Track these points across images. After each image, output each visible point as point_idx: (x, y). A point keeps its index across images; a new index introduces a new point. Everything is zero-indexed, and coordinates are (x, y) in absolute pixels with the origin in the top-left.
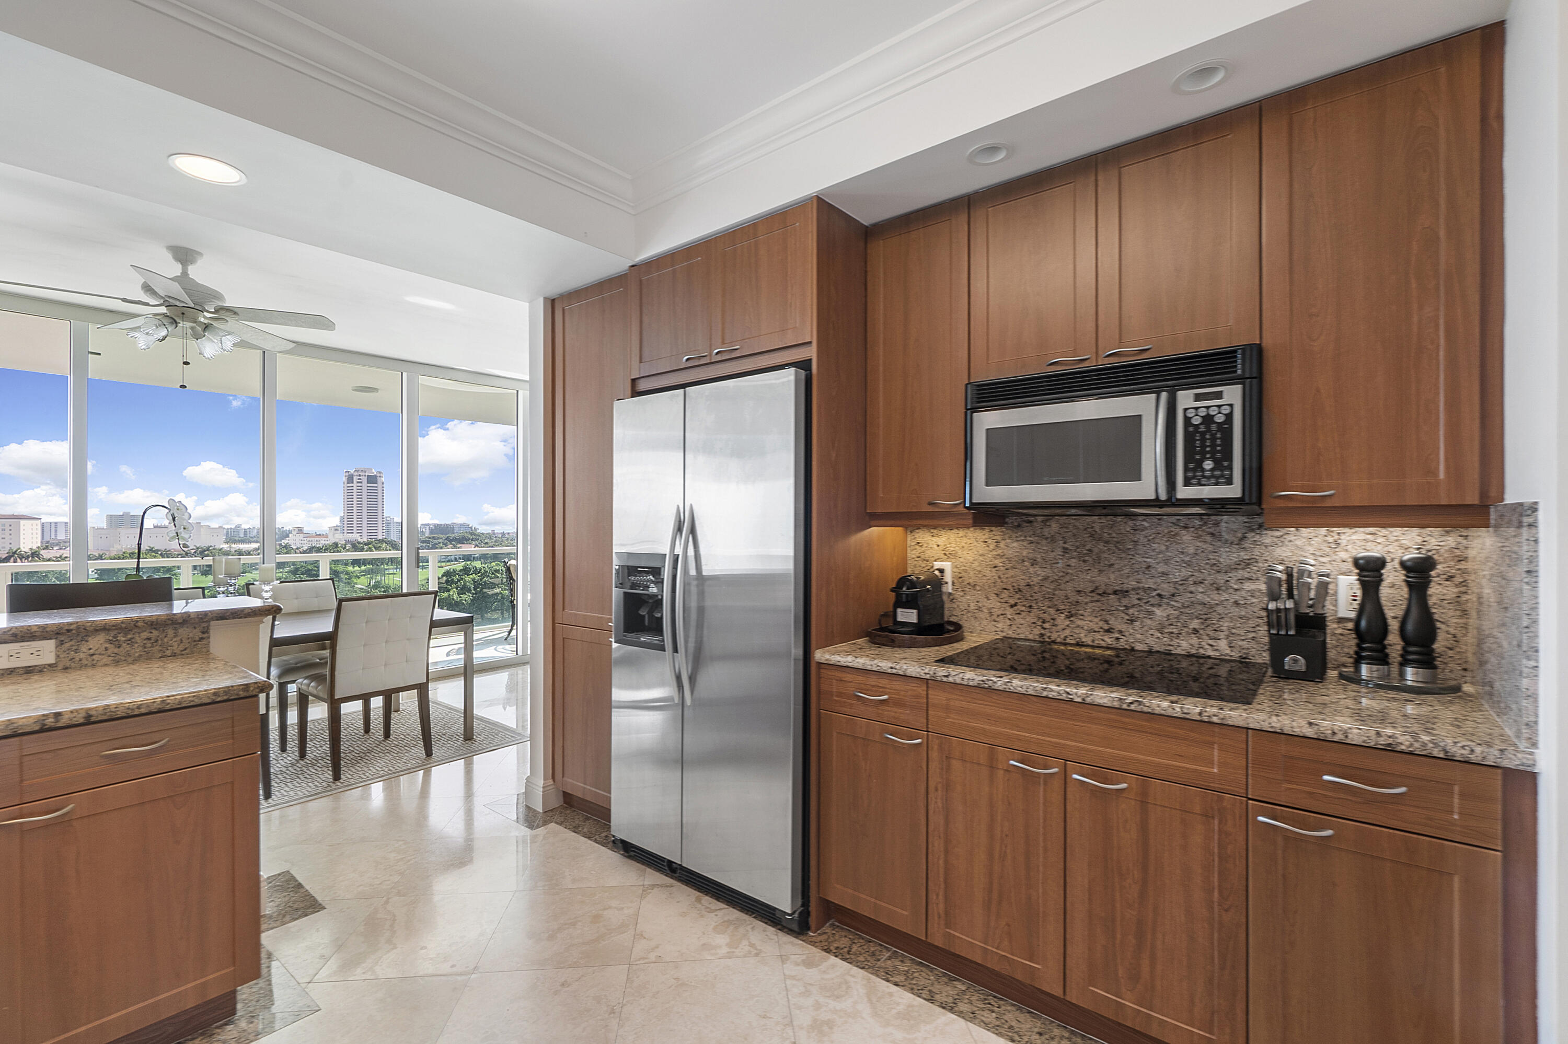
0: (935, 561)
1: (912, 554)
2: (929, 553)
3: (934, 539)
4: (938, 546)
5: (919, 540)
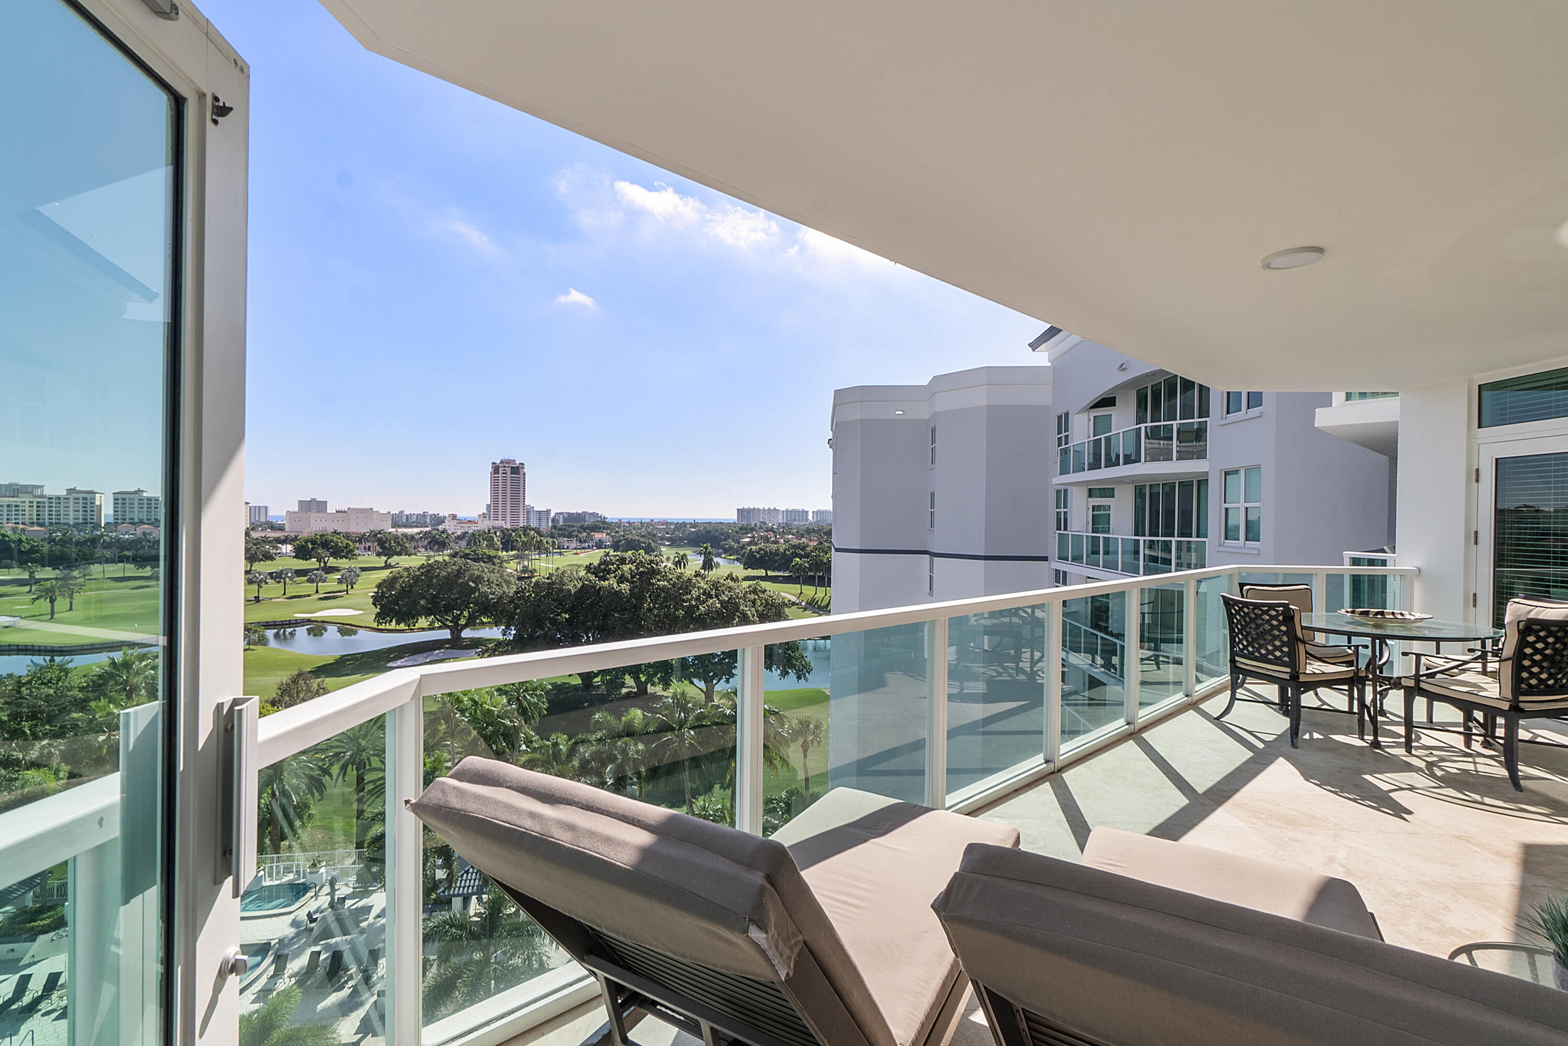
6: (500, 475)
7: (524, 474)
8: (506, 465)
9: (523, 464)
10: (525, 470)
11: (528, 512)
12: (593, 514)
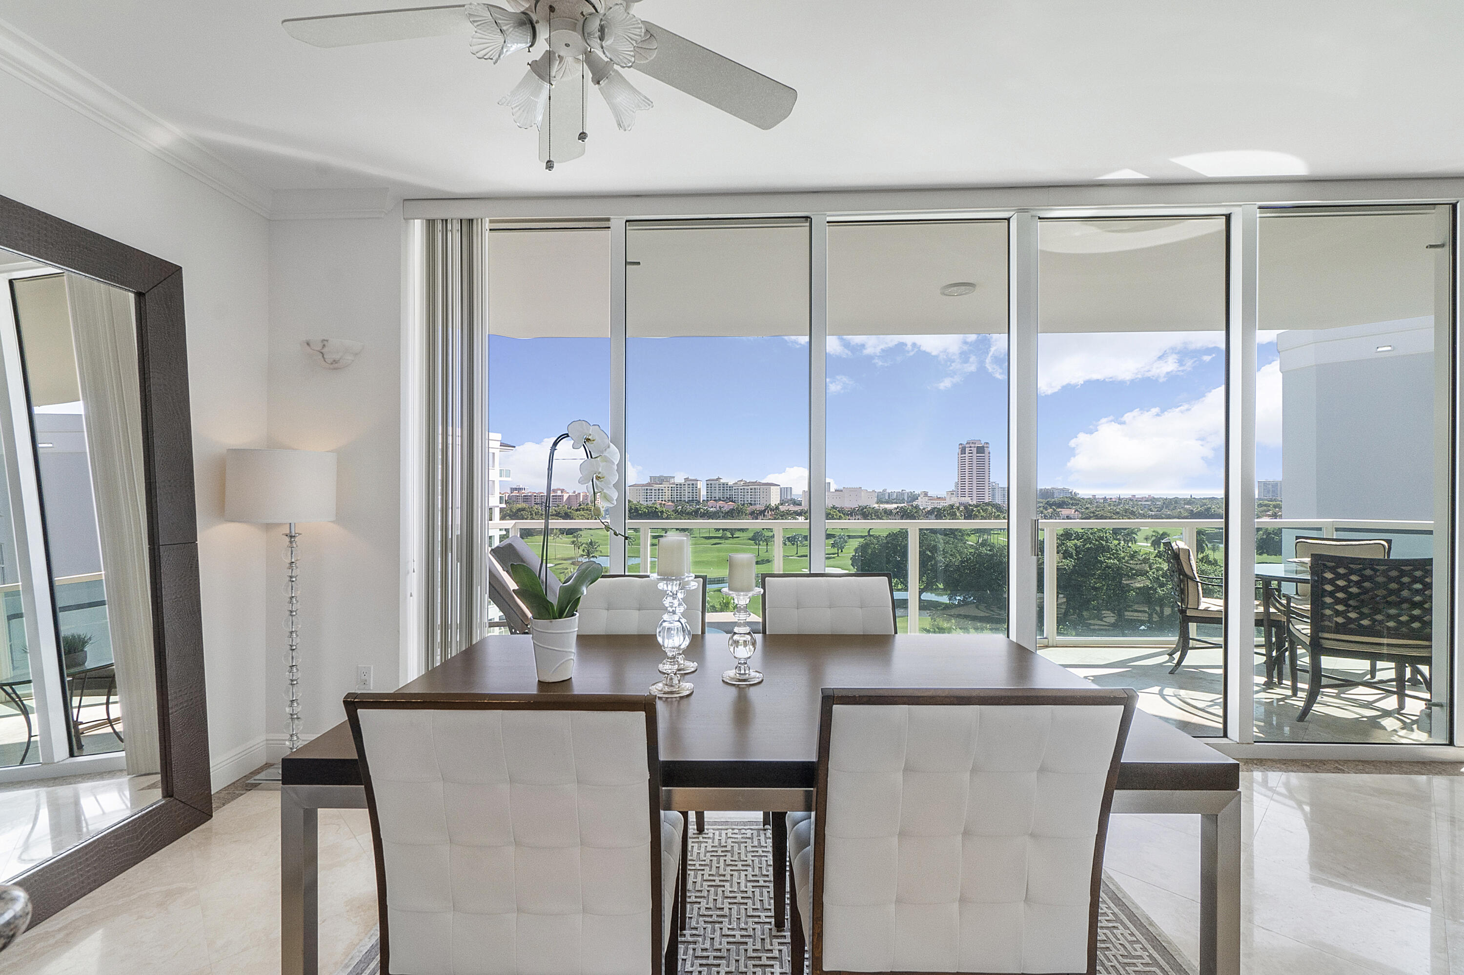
6: (967, 455)
7: (989, 453)
8: (972, 445)
9: (987, 443)
10: (990, 449)
11: (994, 489)
12: (1063, 490)
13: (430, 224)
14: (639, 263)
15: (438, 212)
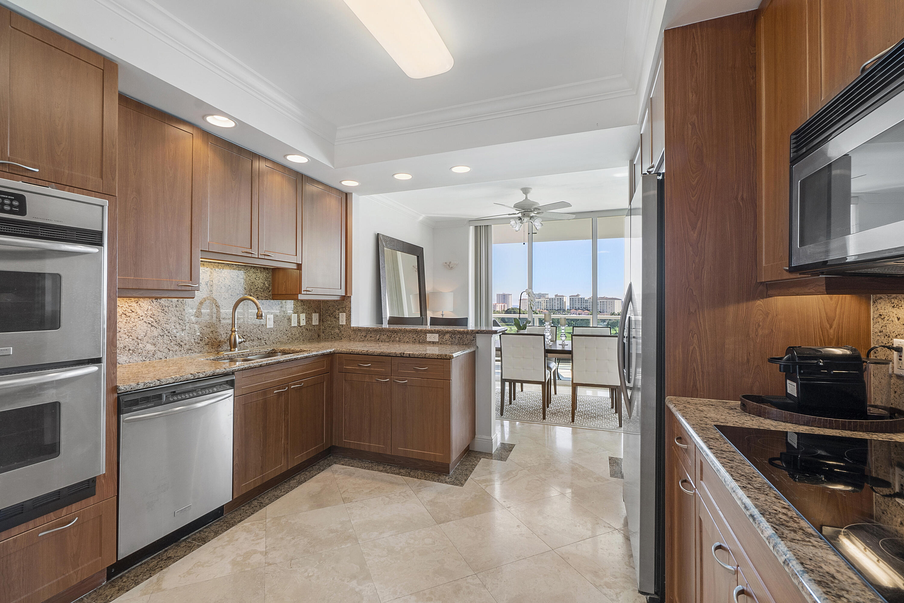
0: (896, 337)
1: (874, 328)
2: (890, 328)
3: (895, 311)
4: (899, 319)
5: (882, 311)
13: (476, 227)
14: (536, 233)
15: (478, 224)
